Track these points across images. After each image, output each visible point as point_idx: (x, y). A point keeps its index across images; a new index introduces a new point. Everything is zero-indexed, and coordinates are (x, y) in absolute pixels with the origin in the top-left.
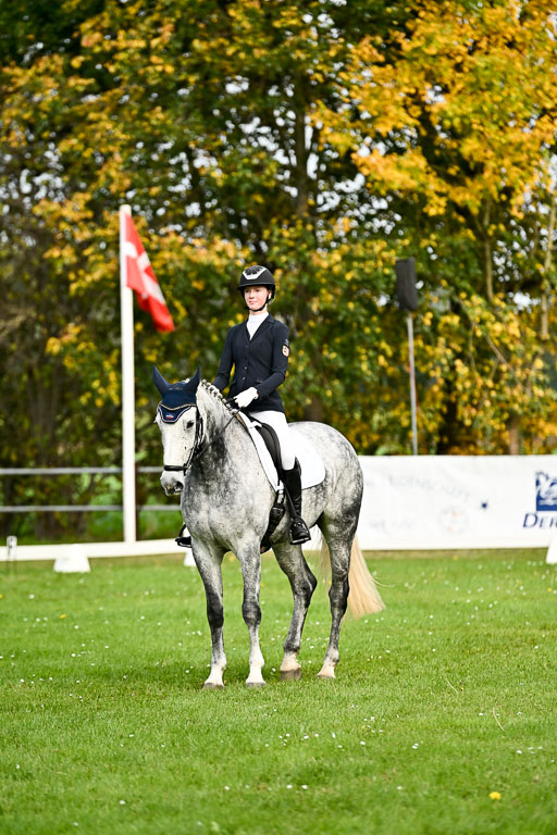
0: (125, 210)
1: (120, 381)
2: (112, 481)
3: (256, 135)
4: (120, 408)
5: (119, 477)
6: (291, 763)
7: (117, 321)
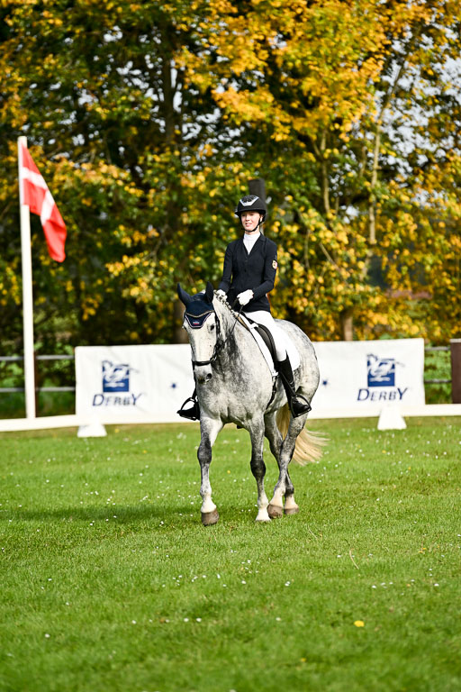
0: (23, 141)
1: (20, 284)
2: (15, 368)
3: (130, 77)
4: (21, 307)
5: (21, 364)
6: (186, 599)
7: (17, 234)
